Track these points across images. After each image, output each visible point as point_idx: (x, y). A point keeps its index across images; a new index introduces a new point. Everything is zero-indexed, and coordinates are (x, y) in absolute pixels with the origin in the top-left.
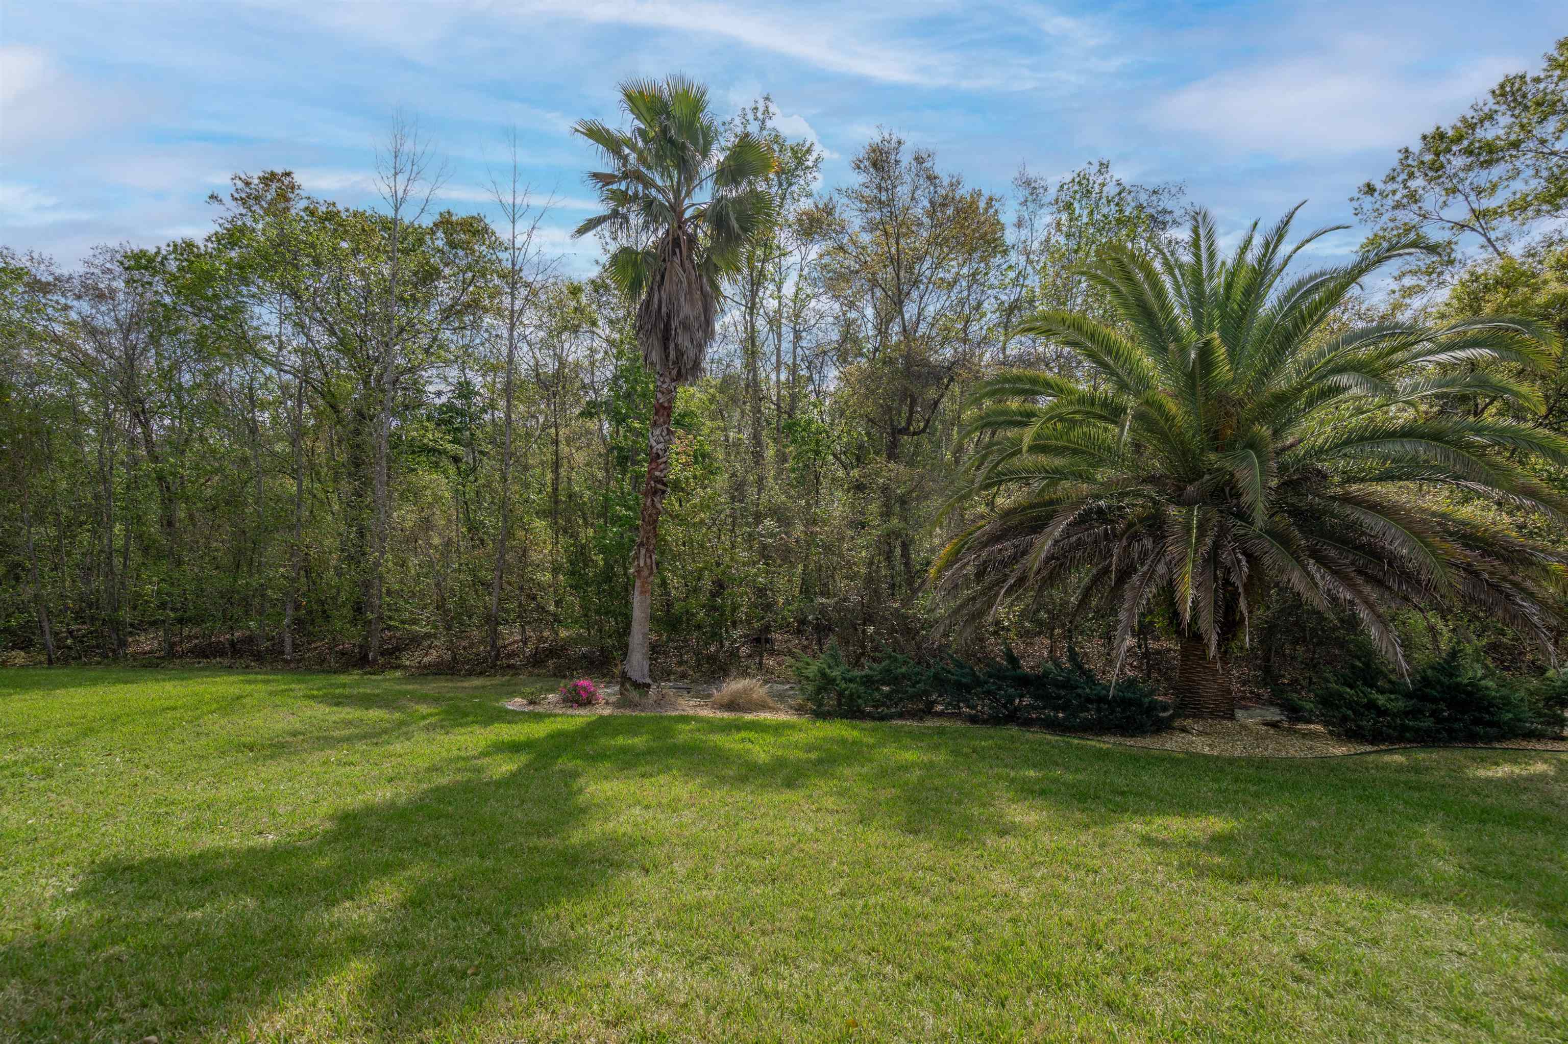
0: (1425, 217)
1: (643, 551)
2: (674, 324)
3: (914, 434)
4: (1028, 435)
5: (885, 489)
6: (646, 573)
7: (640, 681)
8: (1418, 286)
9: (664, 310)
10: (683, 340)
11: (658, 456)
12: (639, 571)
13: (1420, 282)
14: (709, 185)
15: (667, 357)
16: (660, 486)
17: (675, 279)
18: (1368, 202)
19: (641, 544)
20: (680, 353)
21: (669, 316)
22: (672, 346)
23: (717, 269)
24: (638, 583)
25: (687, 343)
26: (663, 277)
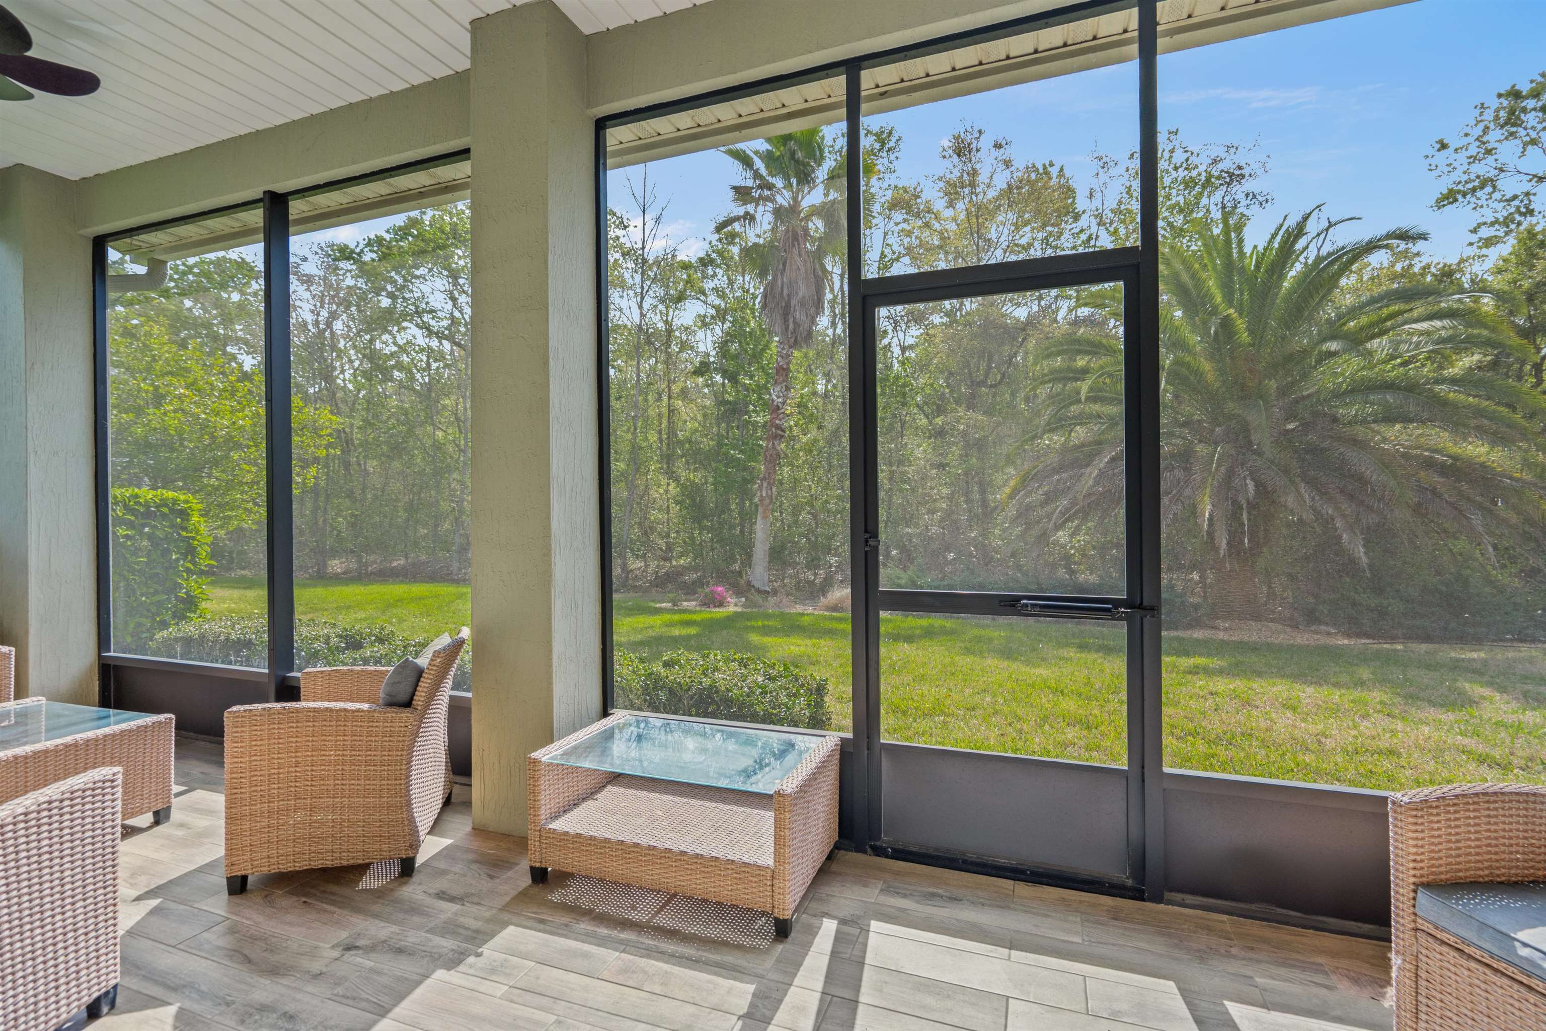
0: (1502, 170)
1: (765, 484)
2: (793, 302)
3: (991, 386)
4: (1084, 387)
5: (964, 434)
6: (767, 502)
7: (762, 588)
8: (1496, 237)
9: (786, 292)
10: (800, 315)
11: (778, 408)
12: (761, 500)
13: (1498, 233)
14: (820, 189)
15: (787, 328)
16: (780, 432)
17: (795, 267)
18: (1441, 158)
19: (764, 479)
20: (797, 324)
21: (789, 295)
22: (791, 320)
23: (826, 253)
24: (760, 509)
25: (803, 318)
26: (784, 265)
